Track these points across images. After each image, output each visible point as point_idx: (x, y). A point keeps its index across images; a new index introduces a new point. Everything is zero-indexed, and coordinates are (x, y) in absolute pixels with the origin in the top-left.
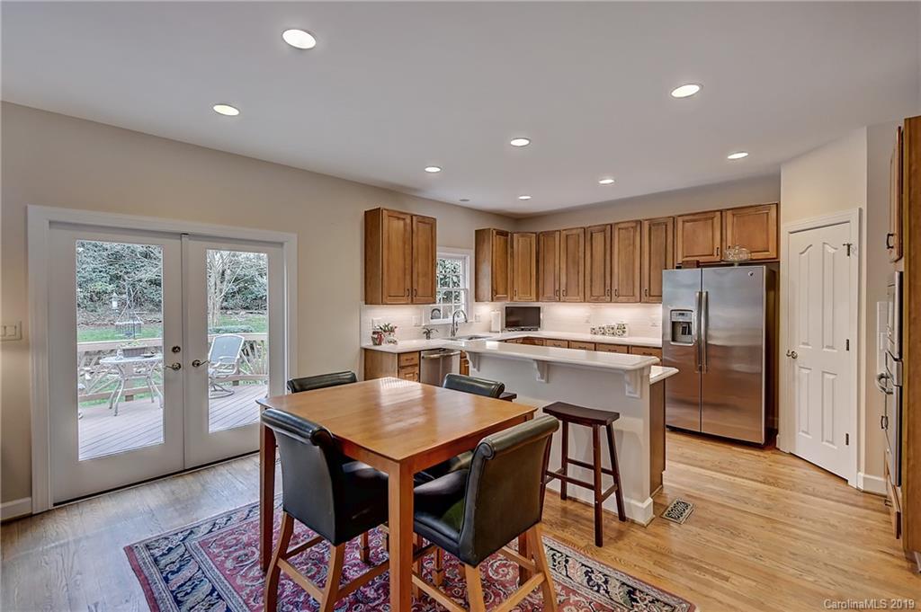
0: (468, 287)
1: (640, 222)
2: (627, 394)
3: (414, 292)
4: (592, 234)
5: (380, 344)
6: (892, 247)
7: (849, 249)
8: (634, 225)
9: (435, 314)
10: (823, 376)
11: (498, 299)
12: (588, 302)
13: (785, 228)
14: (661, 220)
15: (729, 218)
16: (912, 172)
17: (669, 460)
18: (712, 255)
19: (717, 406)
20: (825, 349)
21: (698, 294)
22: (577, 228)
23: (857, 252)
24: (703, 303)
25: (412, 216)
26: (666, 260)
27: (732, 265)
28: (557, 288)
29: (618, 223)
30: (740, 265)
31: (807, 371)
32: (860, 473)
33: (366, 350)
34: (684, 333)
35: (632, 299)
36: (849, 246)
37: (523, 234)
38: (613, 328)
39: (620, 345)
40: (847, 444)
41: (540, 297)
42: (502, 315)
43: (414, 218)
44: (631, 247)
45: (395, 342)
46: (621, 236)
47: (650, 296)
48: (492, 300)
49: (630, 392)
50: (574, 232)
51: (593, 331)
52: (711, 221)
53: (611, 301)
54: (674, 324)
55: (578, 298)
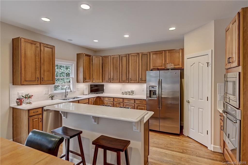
0: (73, 77)
1: (138, 54)
2: (134, 130)
3: (42, 79)
4: (122, 57)
5: (21, 104)
6: (231, 63)
7: (208, 64)
8: (137, 54)
9: (56, 88)
10: (199, 109)
11: (86, 82)
12: (121, 83)
13: (186, 57)
14: (145, 53)
15: (167, 54)
16: (244, 30)
17: (150, 146)
18: (162, 66)
19: (165, 118)
20: (199, 100)
21: (158, 80)
22: (117, 55)
23: (211, 66)
24: (160, 83)
25: (40, 43)
26: (147, 68)
27: (169, 70)
28: (110, 77)
29: (131, 54)
30: (171, 70)
31: (193, 108)
32: (212, 145)
33: (13, 108)
34: (153, 94)
35: (136, 82)
36: (208, 63)
37: (97, 57)
38: (129, 92)
39: (132, 99)
40: (207, 134)
41: (103, 81)
42: (88, 88)
43: (41, 44)
44: (136, 63)
45: (30, 103)
46: (132, 58)
47: (142, 80)
48: (84, 82)
49: (135, 129)
50: (116, 56)
51: (123, 93)
52: (161, 54)
53: (129, 82)
54: (150, 91)
55: (117, 81)
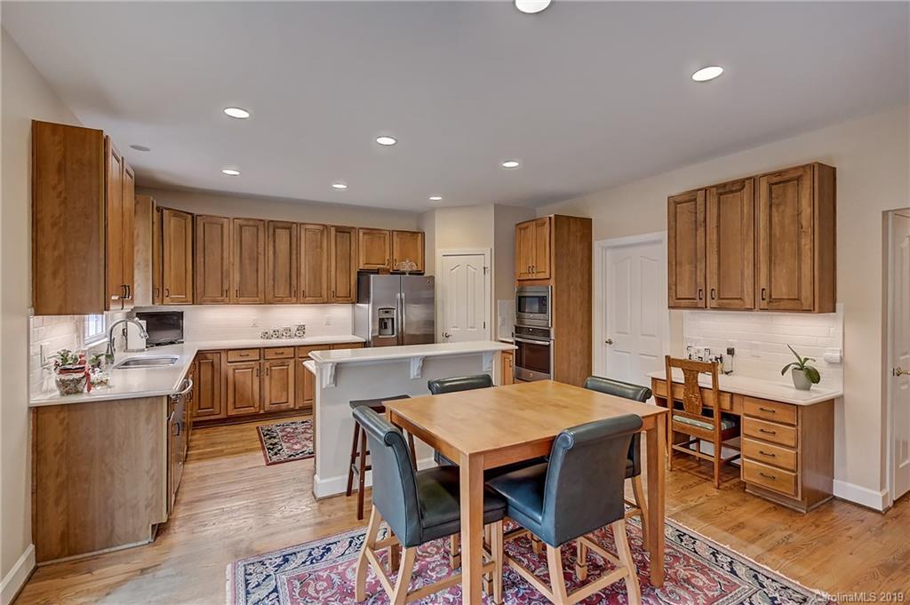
1: (326, 227)
4: (274, 229)
7: (485, 270)
8: (321, 228)
12: (269, 303)
18: (384, 264)
21: (399, 295)
22: (255, 220)
23: (490, 273)
35: (318, 301)
37: (176, 213)
38: (290, 330)
41: (198, 299)
44: (319, 250)
46: (308, 236)
47: (337, 297)
48: (153, 303)
50: (251, 223)
53: (297, 303)
55: (257, 299)
